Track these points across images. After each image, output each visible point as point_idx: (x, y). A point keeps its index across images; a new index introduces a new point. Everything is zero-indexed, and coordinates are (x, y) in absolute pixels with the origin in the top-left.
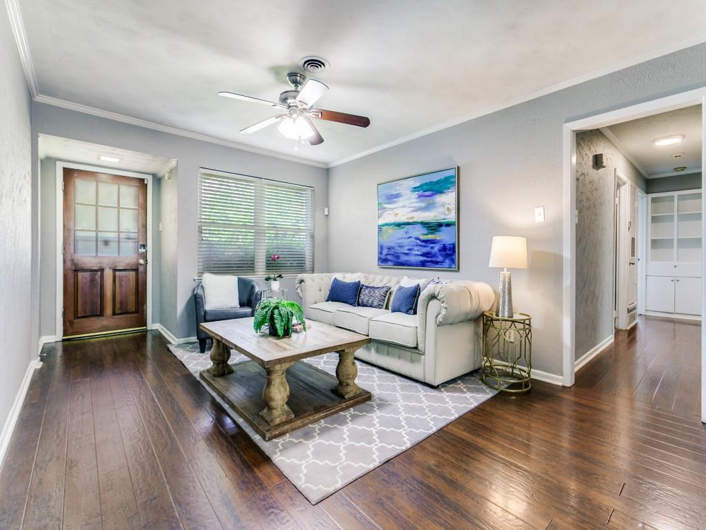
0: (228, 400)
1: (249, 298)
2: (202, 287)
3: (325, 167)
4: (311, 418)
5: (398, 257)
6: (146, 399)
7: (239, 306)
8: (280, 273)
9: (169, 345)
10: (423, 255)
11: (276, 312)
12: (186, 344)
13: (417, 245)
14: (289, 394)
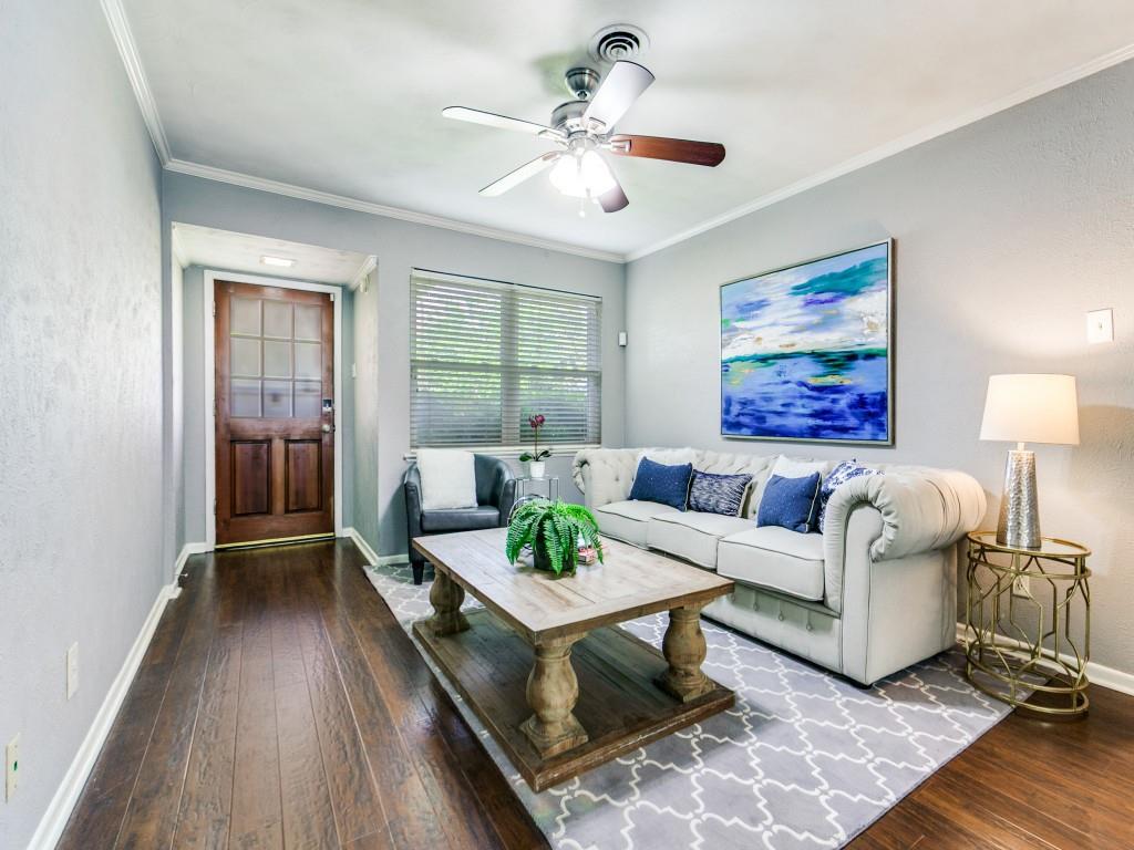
0: (461, 687)
1: (494, 492)
2: (417, 471)
3: (620, 261)
4: (621, 745)
5: (762, 419)
6: (325, 670)
7: (476, 505)
8: (546, 448)
9: (365, 568)
10: (815, 415)
11: (548, 524)
12: (392, 565)
13: (802, 397)
14: (577, 695)
